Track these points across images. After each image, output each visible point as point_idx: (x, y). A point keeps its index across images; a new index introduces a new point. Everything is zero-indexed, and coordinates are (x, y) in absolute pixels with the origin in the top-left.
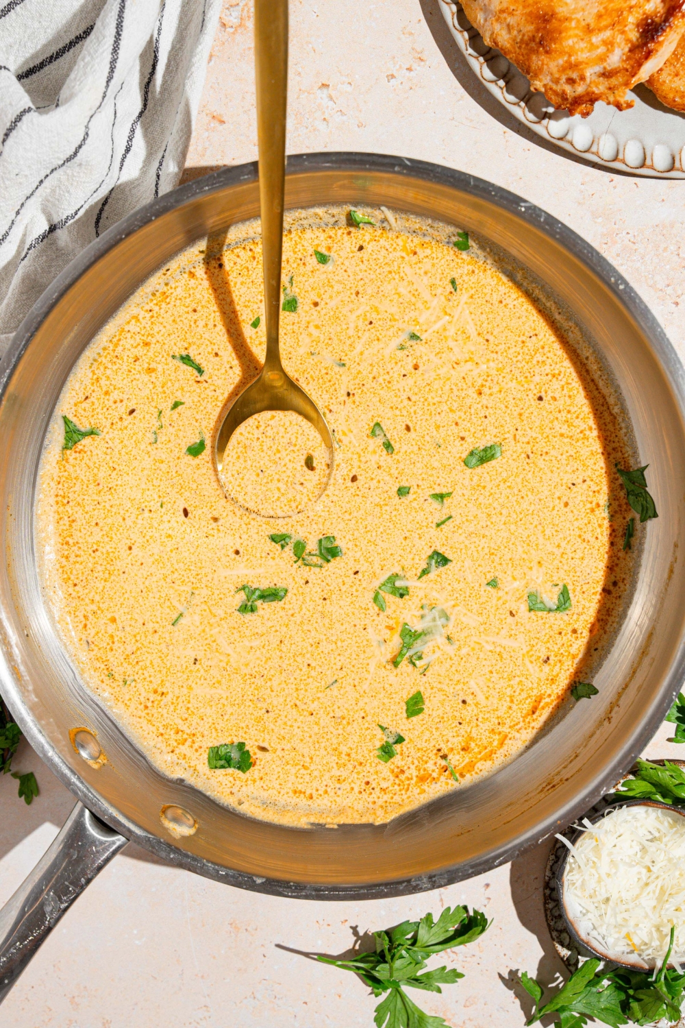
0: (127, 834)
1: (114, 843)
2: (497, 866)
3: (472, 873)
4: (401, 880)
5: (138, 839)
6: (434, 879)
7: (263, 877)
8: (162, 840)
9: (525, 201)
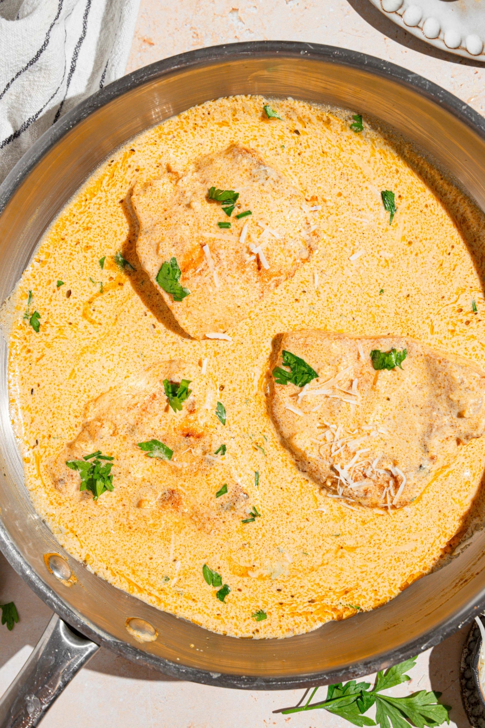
0: (98, 641)
1: (86, 649)
2: (424, 651)
3: (402, 658)
4: (339, 668)
5: (107, 645)
6: (369, 665)
7: (218, 673)
8: (128, 644)
9: (412, 73)
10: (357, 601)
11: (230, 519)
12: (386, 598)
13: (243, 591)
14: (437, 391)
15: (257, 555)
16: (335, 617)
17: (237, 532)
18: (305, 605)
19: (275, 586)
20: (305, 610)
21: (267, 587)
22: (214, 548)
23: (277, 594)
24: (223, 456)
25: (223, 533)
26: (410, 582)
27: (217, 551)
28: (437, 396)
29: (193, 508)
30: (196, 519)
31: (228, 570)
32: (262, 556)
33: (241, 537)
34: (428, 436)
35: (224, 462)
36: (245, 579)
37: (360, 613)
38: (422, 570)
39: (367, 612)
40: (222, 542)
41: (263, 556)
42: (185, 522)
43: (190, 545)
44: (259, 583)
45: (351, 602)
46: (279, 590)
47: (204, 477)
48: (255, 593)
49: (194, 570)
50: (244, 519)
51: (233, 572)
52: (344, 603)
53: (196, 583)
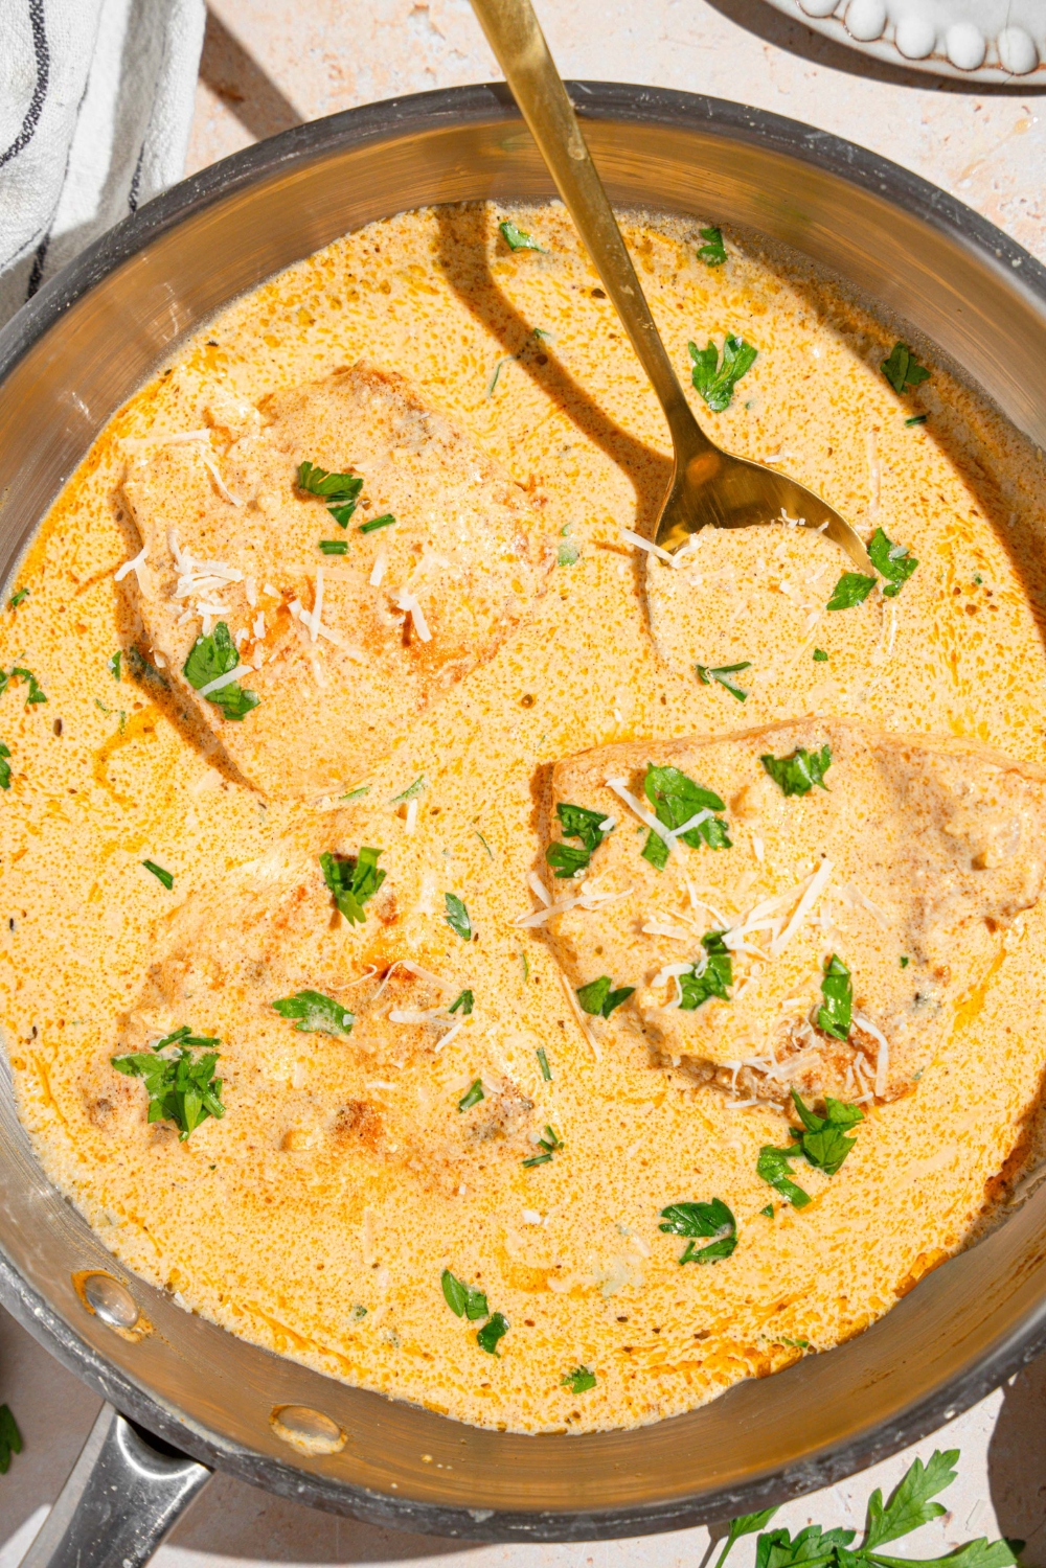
0: (208, 1458)
1: (183, 1480)
3: (903, 1439)
4: (763, 1475)
5: (230, 1464)
6: (827, 1464)
7: (488, 1509)
8: (278, 1460)
9: (814, 130)
10: (801, 1327)
11: (496, 1159)
12: (866, 1315)
13: (538, 1326)
14: (916, 823)
15: (566, 1242)
16: (753, 1369)
17: (513, 1188)
18: (685, 1346)
19: (611, 1310)
20: (685, 1357)
21: (593, 1312)
22: (465, 1231)
23: (617, 1328)
24: (468, 1017)
25: (484, 1195)
26: (917, 1276)
27: (471, 1236)
28: (918, 833)
29: (409, 1142)
30: (419, 1167)
31: (499, 1280)
32: (577, 1243)
33: (524, 1200)
34: (919, 927)
35: (470, 1030)
36: (542, 1297)
37: (808, 1356)
38: (942, 1246)
39: (824, 1352)
40: (481, 1216)
41: (580, 1244)
42: (392, 1175)
43: (407, 1227)
44: (573, 1304)
45: (786, 1330)
46: (622, 1319)
47: (429, 1068)
48: (566, 1328)
49: (423, 1285)
50: (528, 1158)
51: (512, 1282)
52: (772, 1335)
53: (428, 1315)
